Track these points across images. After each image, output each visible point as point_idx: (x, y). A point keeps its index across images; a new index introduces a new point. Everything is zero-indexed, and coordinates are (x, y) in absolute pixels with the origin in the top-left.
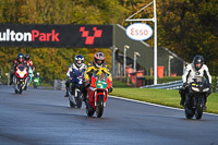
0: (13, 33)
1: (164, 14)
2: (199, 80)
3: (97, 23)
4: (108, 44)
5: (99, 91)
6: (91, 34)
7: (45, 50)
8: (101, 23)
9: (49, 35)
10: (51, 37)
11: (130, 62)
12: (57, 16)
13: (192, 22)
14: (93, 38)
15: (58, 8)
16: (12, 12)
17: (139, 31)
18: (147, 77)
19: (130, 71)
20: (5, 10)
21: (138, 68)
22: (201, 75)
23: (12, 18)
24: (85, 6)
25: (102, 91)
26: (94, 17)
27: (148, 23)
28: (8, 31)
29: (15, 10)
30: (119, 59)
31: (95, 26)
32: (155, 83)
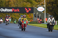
0: (7, 9)
1: (47, 5)
3: (29, 7)
4: (33, 12)
5: (24, 24)
6: (28, 10)
7: (16, 14)
8: (31, 7)
9: (17, 10)
11: (38, 17)
12: (19, 5)
13: (55, 6)
14: (28, 11)
15: (19, 3)
17: (41, 9)
18: (43, 21)
19: (38, 19)
20: (5, 3)
21: (40, 18)
22: (52, 20)
23: (7, 5)
24: (26, 2)
25: (25, 24)
26: (29, 5)
27: (43, 7)
28: (6, 9)
29: (8, 3)
30: (35, 16)
31: (29, 8)
32: (45, 23)
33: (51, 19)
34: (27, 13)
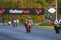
0: (17, 11)
2: (59, 24)
3: (40, 8)
6: (39, 11)
8: (41, 8)
9: (27, 11)
10: (27, 12)
11: (49, 19)
12: (29, 6)
14: (39, 12)
15: (29, 4)
16: (17, 5)
17: (52, 10)
19: (49, 21)
20: (15, 4)
24: (37, 3)
26: (39, 6)
27: (54, 8)
29: (17, 4)
30: (46, 18)
33: (59, 21)
34: (37, 14)
